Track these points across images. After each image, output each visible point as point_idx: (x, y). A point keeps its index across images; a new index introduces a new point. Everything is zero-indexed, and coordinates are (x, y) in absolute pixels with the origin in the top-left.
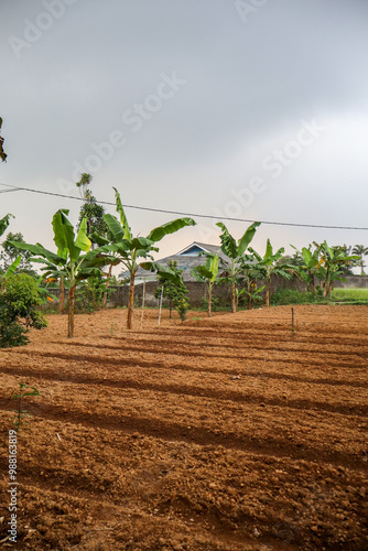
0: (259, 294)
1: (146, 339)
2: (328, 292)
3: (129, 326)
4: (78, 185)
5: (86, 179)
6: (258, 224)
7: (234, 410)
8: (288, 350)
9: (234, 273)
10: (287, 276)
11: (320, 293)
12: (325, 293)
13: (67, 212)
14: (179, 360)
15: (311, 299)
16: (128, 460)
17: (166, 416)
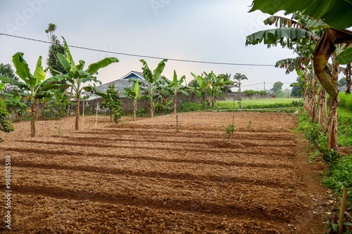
0: (169, 105)
1: (82, 137)
2: (213, 104)
3: (77, 128)
4: (47, 31)
5: (52, 28)
6: (166, 60)
7: (109, 180)
8: (167, 142)
9: (152, 92)
10: (187, 94)
11: (209, 104)
12: (211, 105)
13: (22, 54)
14: (95, 150)
15: (203, 108)
16: (27, 211)
17: (66, 185)
